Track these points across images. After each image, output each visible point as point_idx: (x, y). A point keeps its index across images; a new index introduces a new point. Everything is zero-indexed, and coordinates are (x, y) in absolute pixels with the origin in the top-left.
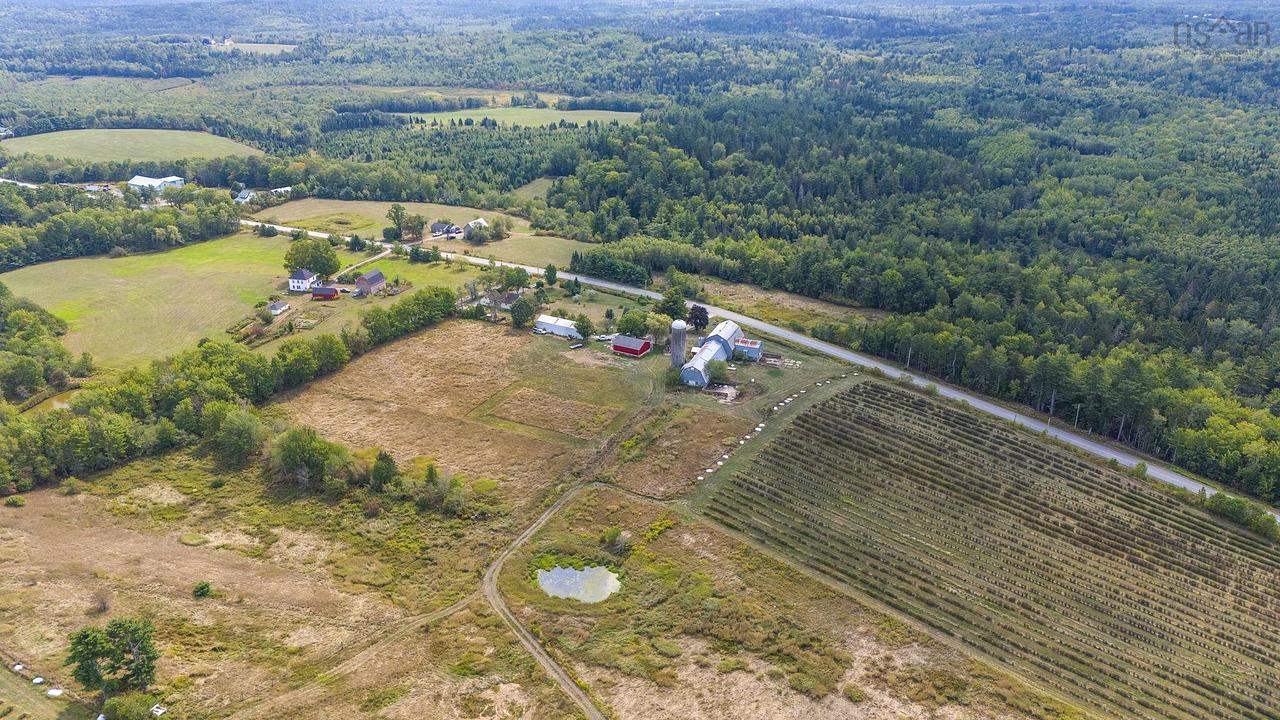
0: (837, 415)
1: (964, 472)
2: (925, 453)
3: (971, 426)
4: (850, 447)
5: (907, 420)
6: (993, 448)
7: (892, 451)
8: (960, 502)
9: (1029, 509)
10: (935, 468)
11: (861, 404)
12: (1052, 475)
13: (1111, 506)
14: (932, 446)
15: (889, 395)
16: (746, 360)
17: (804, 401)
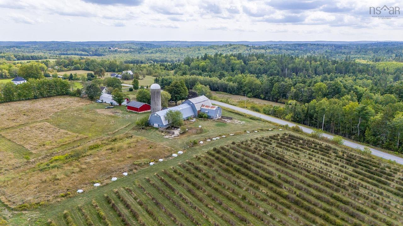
0: (249, 150)
1: (365, 212)
2: (322, 187)
3: (374, 168)
4: (247, 175)
5: (310, 159)
7: (287, 182)
10: (332, 204)
11: (274, 145)
14: (331, 181)
15: (301, 141)
16: (205, 117)
17: (228, 140)
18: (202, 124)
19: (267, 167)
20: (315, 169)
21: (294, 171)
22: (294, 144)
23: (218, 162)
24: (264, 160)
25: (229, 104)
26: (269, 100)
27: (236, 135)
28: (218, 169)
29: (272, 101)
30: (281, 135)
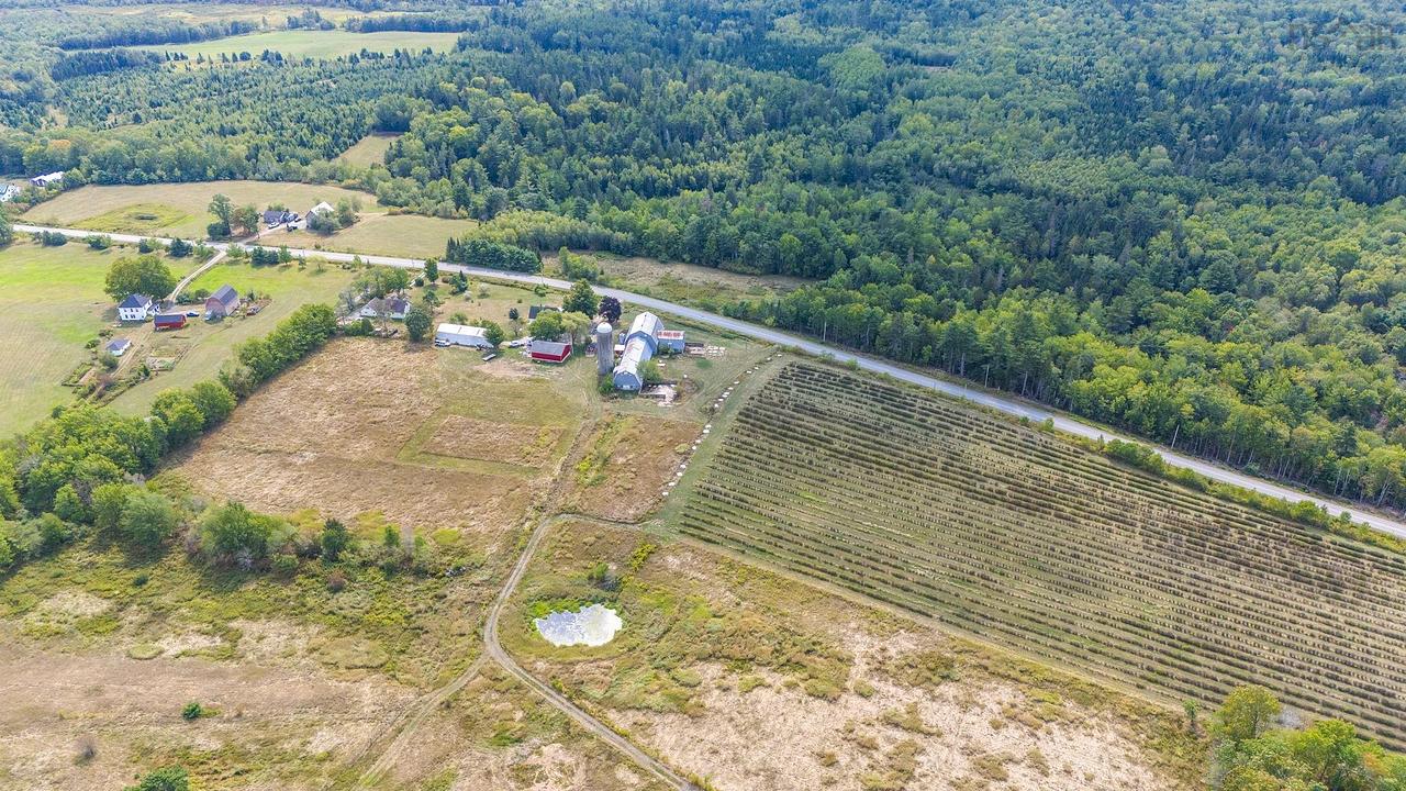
0: (775, 405)
1: (902, 450)
2: (864, 434)
3: (898, 400)
4: (797, 439)
6: (921, 420)
7: (835, 437)
8: (906, 481)
9: (966, 479)
10: (877, 450)
11: (794, 390)
12: (978, 441)
13: (1031, 464)
14: (869, 427)
15: (817, 375)
17: (741, 393)
19: (807, 424)
22: (812, 382)
23: (757, 429)
27: (741, 381)
28: (765, 437)
30: (789, 367)
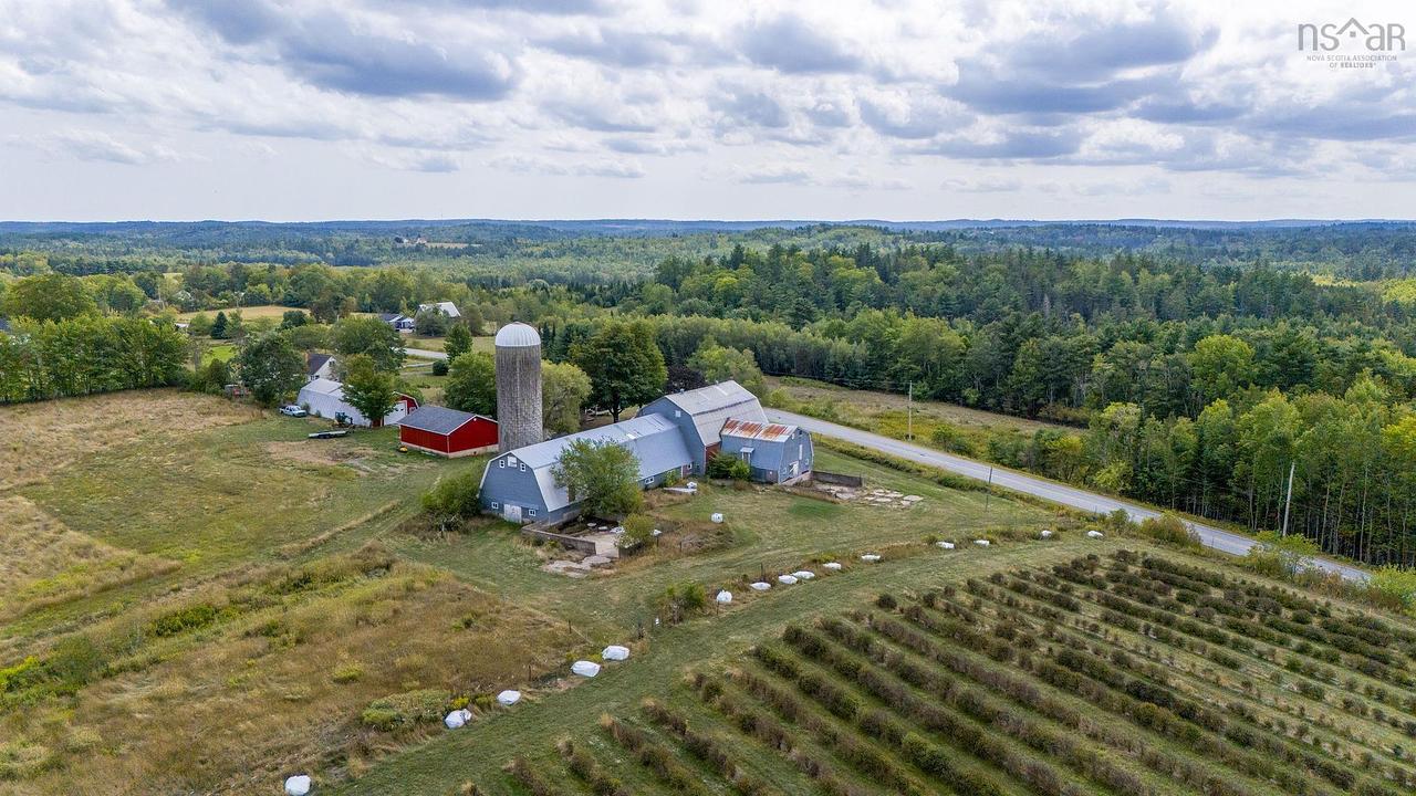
5: (1310, 693)
15: (1217, 594)
16: (739, 475)
17: (856, 584)
18: (724, 508)
19: (1088, 746)
20: (1367, 763)
21: (1252, 774)
22: (1189, 608)
23: (814, 712)
24: (1067, 701)
25: (839, 423)
26: (1002, 412)
27: (889, 557)
28: (817, 753)
29: (1014, 414)
30: (1106, 562)
